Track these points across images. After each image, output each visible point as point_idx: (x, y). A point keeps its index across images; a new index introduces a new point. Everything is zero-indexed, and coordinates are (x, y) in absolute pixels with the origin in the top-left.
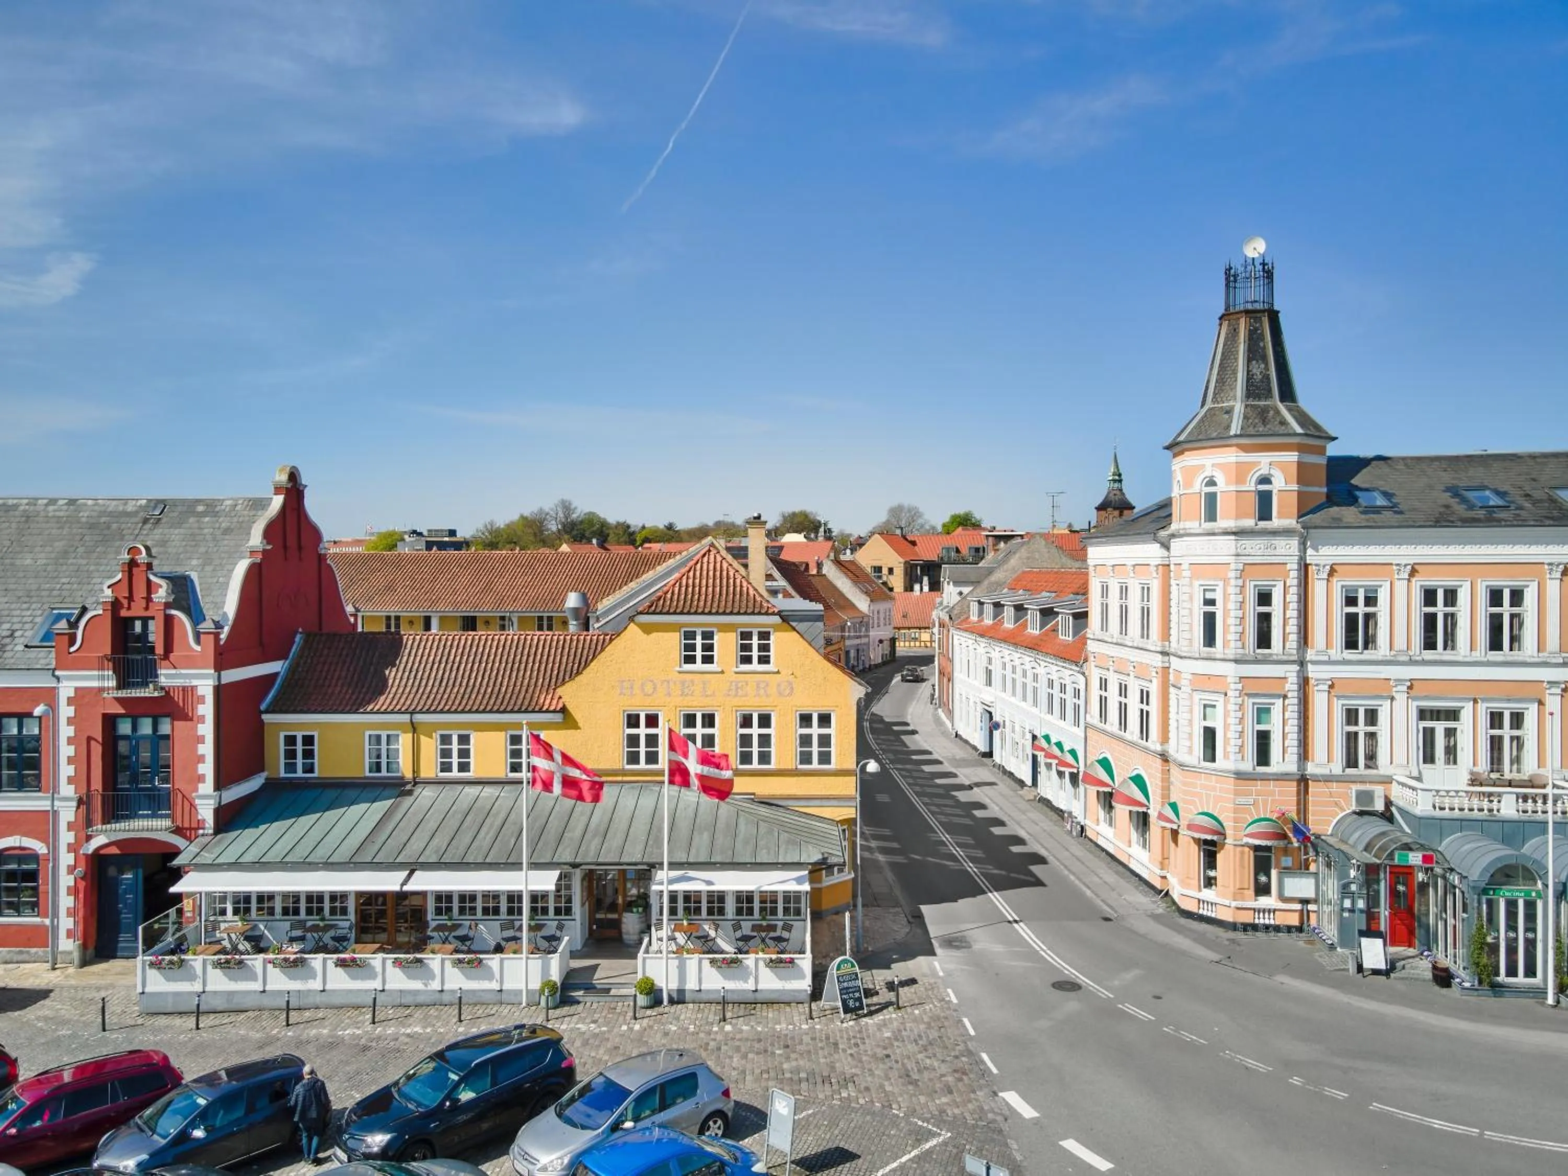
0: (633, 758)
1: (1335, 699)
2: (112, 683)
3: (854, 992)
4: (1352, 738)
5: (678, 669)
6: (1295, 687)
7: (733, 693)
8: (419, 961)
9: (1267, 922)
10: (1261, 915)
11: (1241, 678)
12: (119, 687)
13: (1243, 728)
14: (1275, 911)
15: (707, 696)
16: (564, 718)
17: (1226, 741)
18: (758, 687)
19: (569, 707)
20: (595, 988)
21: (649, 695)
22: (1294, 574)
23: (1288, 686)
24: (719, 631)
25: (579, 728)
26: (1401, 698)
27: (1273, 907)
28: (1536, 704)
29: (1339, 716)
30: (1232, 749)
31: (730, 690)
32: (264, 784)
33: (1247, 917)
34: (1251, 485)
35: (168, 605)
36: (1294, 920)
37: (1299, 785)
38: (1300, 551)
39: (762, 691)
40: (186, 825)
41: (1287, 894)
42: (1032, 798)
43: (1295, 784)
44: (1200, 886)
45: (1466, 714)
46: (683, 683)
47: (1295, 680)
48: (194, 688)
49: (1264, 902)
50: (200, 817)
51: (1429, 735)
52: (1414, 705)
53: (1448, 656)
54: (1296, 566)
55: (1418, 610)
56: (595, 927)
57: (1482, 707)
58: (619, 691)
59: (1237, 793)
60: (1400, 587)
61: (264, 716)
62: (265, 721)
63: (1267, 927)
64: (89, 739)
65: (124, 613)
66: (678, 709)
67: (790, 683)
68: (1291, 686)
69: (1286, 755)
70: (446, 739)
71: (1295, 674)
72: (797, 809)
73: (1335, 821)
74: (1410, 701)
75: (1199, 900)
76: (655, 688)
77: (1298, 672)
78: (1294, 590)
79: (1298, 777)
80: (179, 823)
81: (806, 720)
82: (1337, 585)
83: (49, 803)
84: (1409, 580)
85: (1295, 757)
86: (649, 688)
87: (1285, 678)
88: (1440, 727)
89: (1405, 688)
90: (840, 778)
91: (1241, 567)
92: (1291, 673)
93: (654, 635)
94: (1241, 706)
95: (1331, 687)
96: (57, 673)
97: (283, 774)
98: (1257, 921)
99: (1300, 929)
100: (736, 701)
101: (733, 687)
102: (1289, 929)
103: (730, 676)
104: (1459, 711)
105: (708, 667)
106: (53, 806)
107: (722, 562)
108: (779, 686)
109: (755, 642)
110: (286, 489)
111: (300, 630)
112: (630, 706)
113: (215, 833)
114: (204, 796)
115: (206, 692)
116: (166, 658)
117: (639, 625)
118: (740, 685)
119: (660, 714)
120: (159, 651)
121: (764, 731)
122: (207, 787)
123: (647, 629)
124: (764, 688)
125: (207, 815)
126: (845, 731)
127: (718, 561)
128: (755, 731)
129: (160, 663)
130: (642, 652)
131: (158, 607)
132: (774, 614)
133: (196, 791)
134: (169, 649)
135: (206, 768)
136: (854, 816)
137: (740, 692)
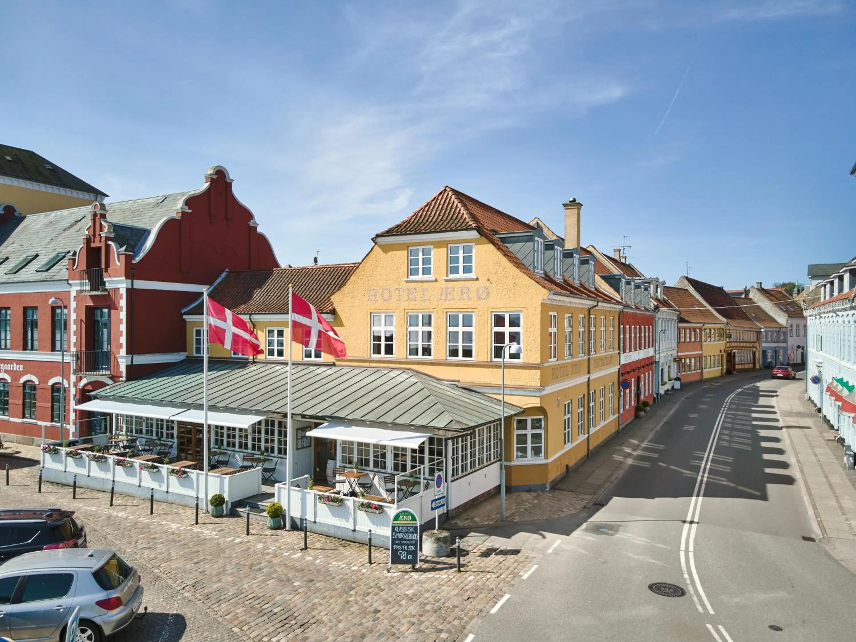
0: (377, 350)
2: (89, 288)
3: (408, 545)
5: (406, 279)
7: (443, 297)
8: (157, 467)
12: (92, 289)
15: (426, 300)
16: (335, 319)
18: (462, 291)
19: (338, 310)
20: (259, 508)
21: (387, 300)
24: (434, 248)
25: (344, 326)
31: (441, 295)
32: (184, 360)
35: (108, 239)
39: (465, 296)
40: (115, 375)
42: (833, 438)
46: (409, 290)
48: (119, 289)
50: (120, 370)
56: (318, 470)
58: (367, 299)
61: (185, 317)
62: (187, 320)
64: (81, 320)
65: (93, 245)
66: (406, 311)
67: (486, 288)
70: (271, 332)
72: (490, 395)
76: (390, 296)
80: (112, 373)
81: (499, 321)
83: (61, 357)
86: (386, 295)
90: (527, 371)
93: (391, 253)
96: (70, 282)
97: (195, 355)
100: (446, 305)
101: (444, 294)
103: (442, 284)
105: (426, 277)
106: (63, 359)
107: (451, 197)
108: (478, 290)
109: (461, 255)
110: (212, 179)
111: (227, 270)
112: (374, 309)
113: (127, 381)
114: (122, 357)
115: (123, 291)
116: (106, 271)
117: (380, 246)
118: (449, 290)
119: (394, 314)
120: (103, 266)
121: (467, 329)
122: (123, 351)
123: (386, 249)
124: (466, 293)
125: (123, 369)
126: (532, 330)
127: (449, 197)
128: (460, 329)
129: (105, 274)
130: (383, 267)
131: (103, 239)
132: (472, 229)
133: (119, 353)
134: (107, 265)
135: (123, 340)
136: (539, 405)
137: (449, 297)
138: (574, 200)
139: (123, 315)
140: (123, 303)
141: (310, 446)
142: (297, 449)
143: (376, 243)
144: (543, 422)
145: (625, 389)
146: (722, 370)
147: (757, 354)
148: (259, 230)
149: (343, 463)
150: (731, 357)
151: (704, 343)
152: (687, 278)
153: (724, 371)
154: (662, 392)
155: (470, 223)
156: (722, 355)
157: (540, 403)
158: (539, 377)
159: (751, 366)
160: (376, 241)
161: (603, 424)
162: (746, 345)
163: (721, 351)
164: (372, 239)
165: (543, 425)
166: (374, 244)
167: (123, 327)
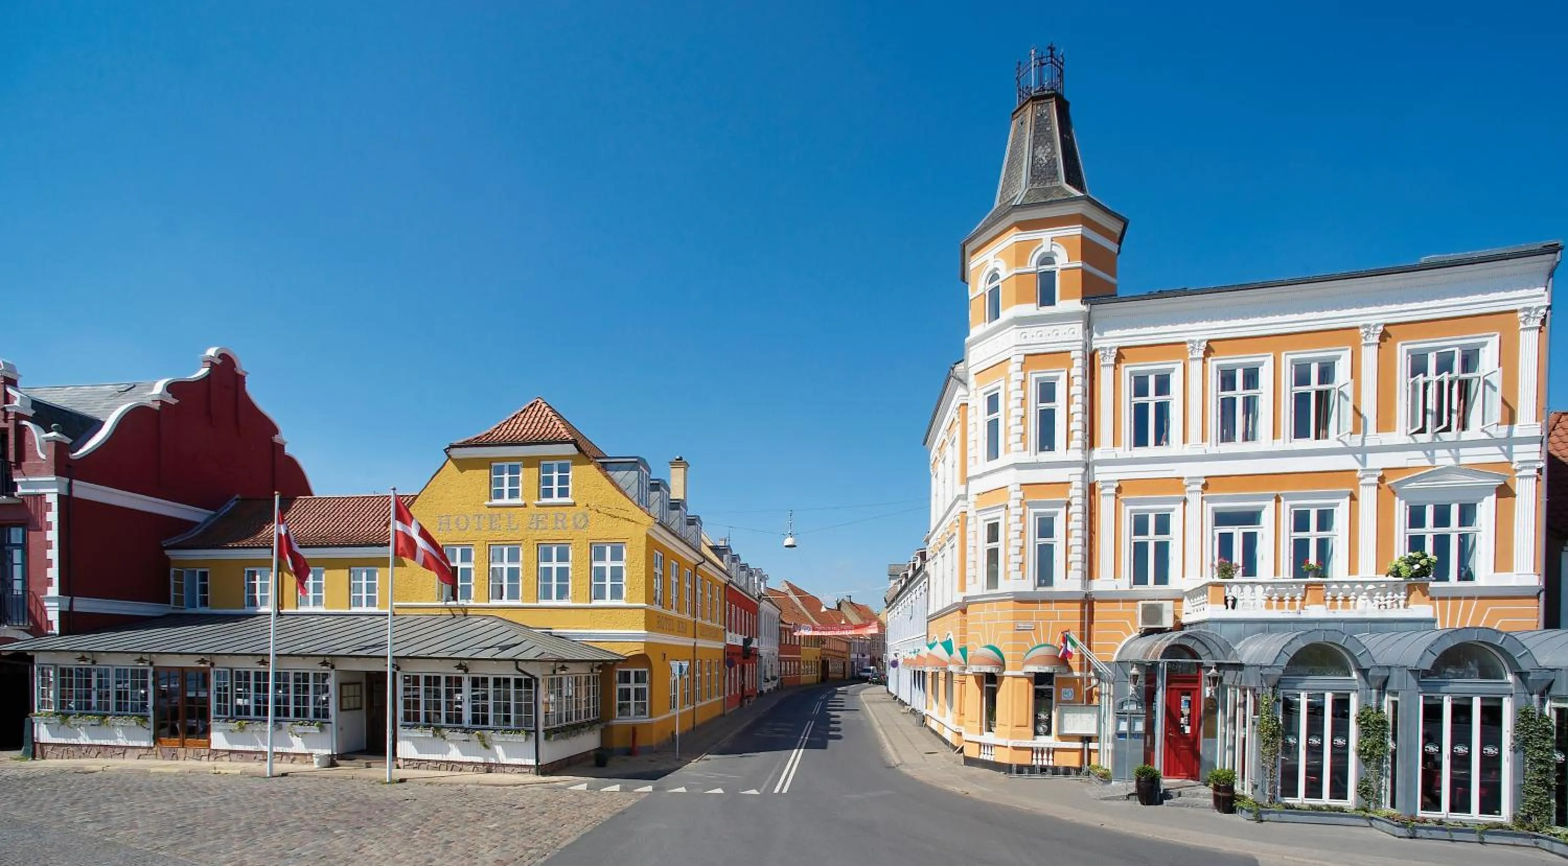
1: (1123, 505)
4: (1140, 550)
5: (487, 503)
6: (1080, 492)
7: (534, 526)
9: (1045, 763)
10: (1040, 755)
11: (1022, 485)
13: (1024, 542)
14: (1054, 750)
15: (512, 530)
17: (1007, 557)
18: (557, 520)
21: (464, 530)
22: (1078, 362)
23: (1072, 492)
24: (524, 467)
26: (1194, 500)
27: (1053, 746)
28: (1348, 498)
29: (1127, 525)
30: (1013, 567)
31: (532, 523)
33: (1024, 758)
34: (1032, 265)
35: (20, 417)
36: (1073, 760)
37: (1083, 607)
38: (1084, 335)
39: (560, 524)
40: (39, 626)
41: (1068, 731)
43: (1078, 605)
44: (981, 729)
45: (1267, 517)
46: (491, 516)
47: (1080, 484)
48: (42, 496)
49: (1044, 741)
50: (49, 619)
51: (1226, 542)
52: (1209, 508)
53: (1249, 447)
54: (1080, 354)
55: (1215, 394)
57: (1286, 507)
58: (438, 528)
59: (1016, 618)
60: (1195, 368)
61: (167, 552)
62: (172, 558)
63: (1043, 769)
66: (488, 543)
67: (585, 515)
68: (1076, 494)
69: (1069, 572)
71: (1080, 477)
73: (1121, 646)
74: (1205, 502)
75: (980, 745)
76: (468, 524)
77: (1084, 475)
78: (1078, 381)
79: (1082, 597)
80: (32, 624)
81: (600, 554)
82: (1127, 371)
84: (1204, 362)
85: (1079, 574)
86: (463, 524)
87: (1069, 483)
88: (1238, 533)
89: (1199, 487)
90: (630, 613)
91: (1021, 358)
92: (1074, 476)
93: (467, 471)
94: (1022, 517)
95: (1119, 490)
98: (1034, 762)
99: (1079, 770)
100: (538, 535)
101: (535, 521)
102: (1067, 771)
103: (532, 509)
104: (1260, 513)
105: (513, 501)
107: (544, 410)
108: (575, 518)
109: (556, 475)
110: (212, 363)
111: (237, 496)
112: (447, 541)
113: (61, 634)
114: (51, 599)
115: (52, 499)
116: (18, 466)
117: (455, 461)
118: (540, 518)
119: (473, 548)
120: (12, 458)
121: (563, 565)
122: (53, 591)
123: (463, 465)
124: (562, 521)
125: (53, 615)
126: (635, 565)
127: (542, 409)
128: (555, 565)
129: (14, 472)
130: (458, 487)
131: (11, 417)
132: (570, 442)
133: (46, 593)
134: (21, 456)
135: (53, 573)
136: (643, 652)
137: (541, 526)
138: (681, 459)
139: (53, 535)
140: (52, 517)
141: (360, 708)
142: (342, 710)
143: (449, 456)
144: (647, 676)
145: (730, 667)
146: (817, 677)
147: (846, 664)
148: (288, 451)
149: (405, 721)
150: (825, 664)
151: (802, 648)
152: (787, 582)
153: (819, 678)
154: (765, 690)
155: (568, 436)
156: (818, 662)
157: (645, 649)
158: (643, 620)
159: (841, 676)
160: (450, 453)
161: (708, 701)
162: (837, 654)
163: (816, 658)
164: (445, 450)
165: (647, 679)
166: (447, 457)
167: (53, 554)
